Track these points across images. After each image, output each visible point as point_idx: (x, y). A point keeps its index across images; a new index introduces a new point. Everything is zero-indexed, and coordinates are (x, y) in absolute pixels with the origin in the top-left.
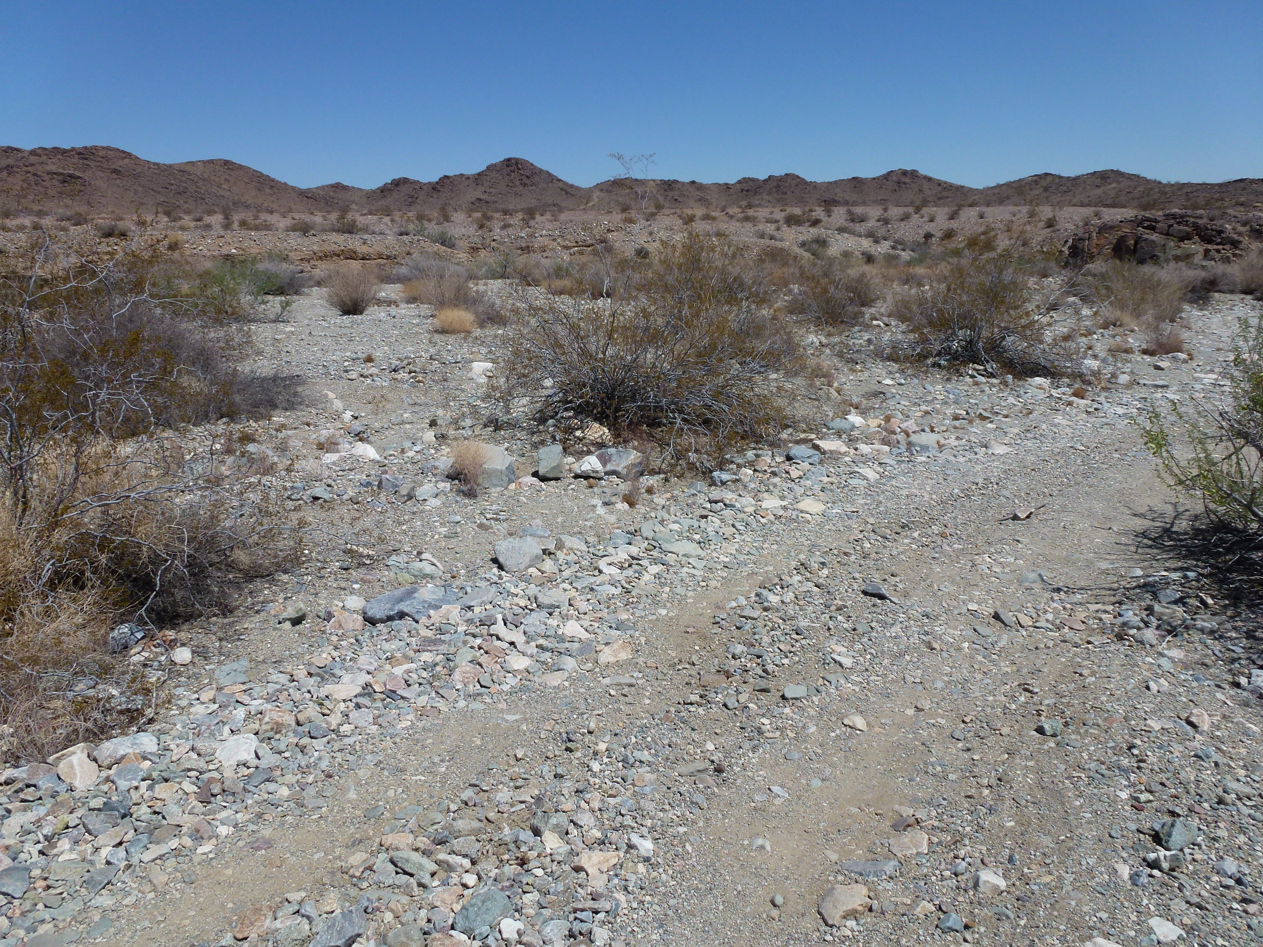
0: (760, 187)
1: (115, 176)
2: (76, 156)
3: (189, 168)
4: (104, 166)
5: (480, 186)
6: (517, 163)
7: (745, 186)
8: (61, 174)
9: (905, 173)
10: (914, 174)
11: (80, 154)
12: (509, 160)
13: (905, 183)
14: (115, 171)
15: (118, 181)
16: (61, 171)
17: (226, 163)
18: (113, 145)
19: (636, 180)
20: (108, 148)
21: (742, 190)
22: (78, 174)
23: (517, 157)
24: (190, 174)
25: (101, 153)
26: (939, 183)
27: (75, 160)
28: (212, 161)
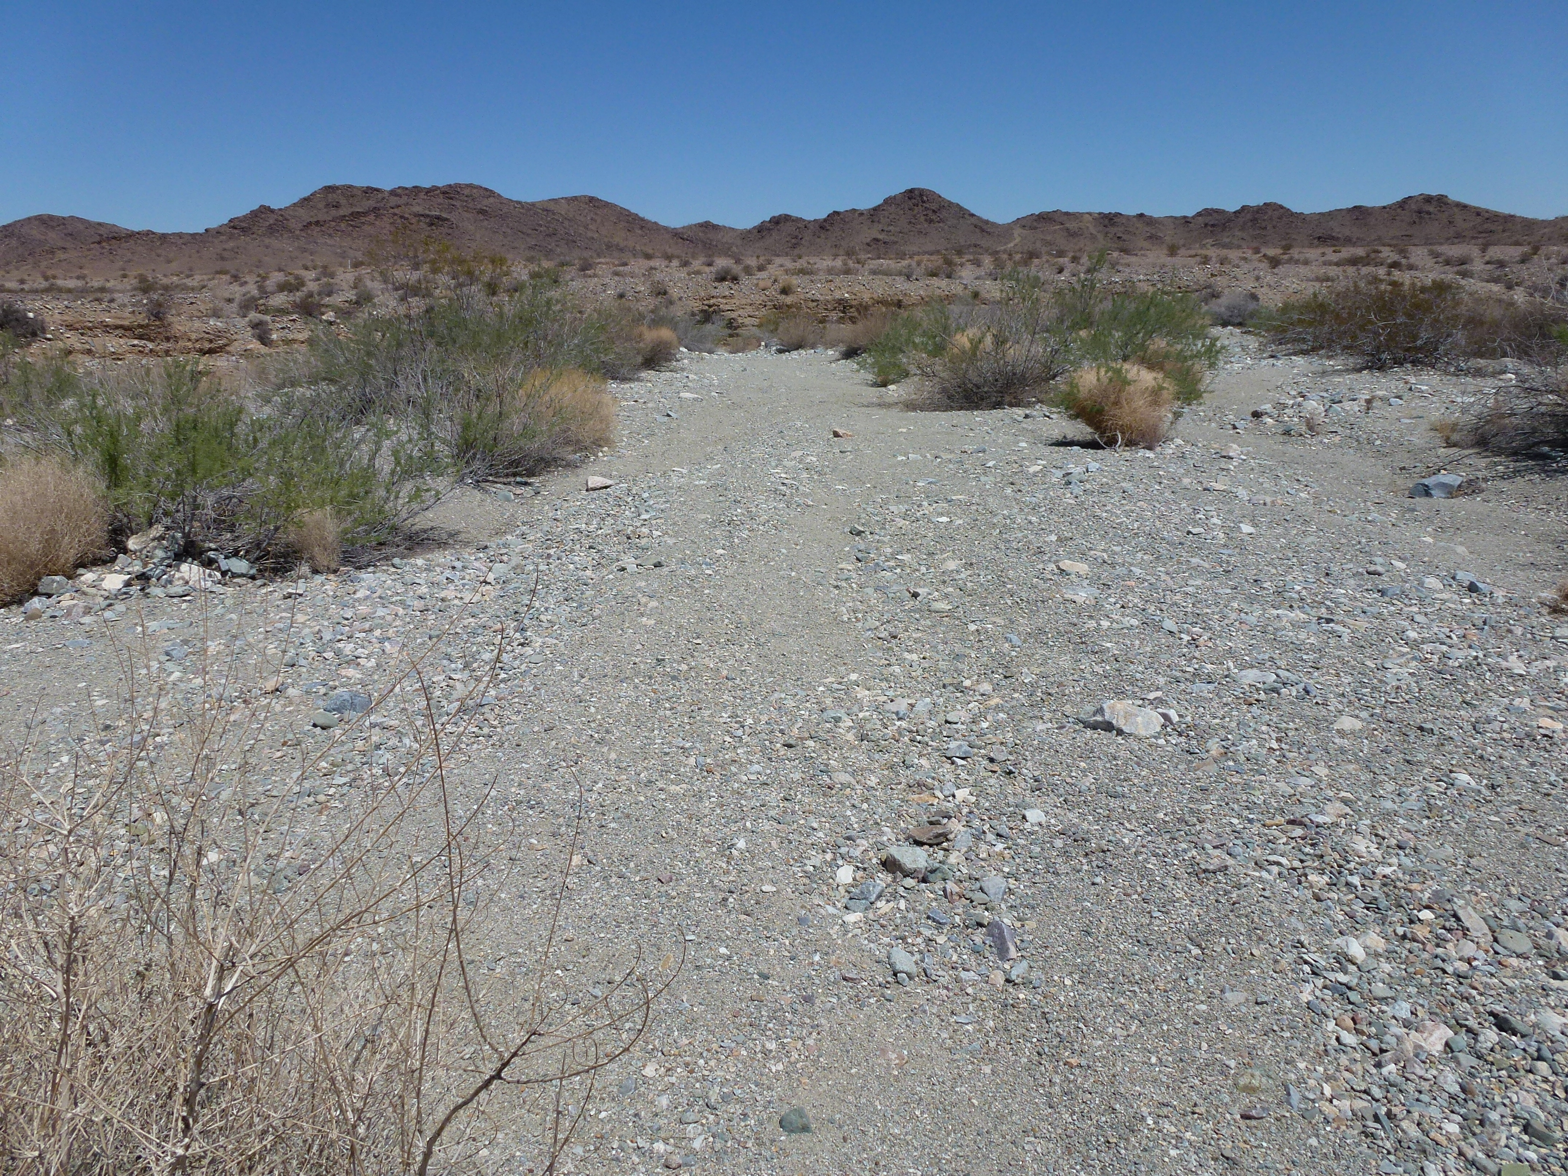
0: (1229, 221)
1: (481, 217)
2: (441, 196)
3: (552, 206)
4: (471, 205)
5: (876, 224)
6: (921, 195)
7: (1210, 220)
8: (428, 216)
9: (1428, 199)
10: (1441, 201)
11: (444, 193)
12: (911, 191)
13: (1429, 213)
14: (482, 212)
15: (486, 223)
16: (427, 212)
17: (592, 199)
18: (476, 183)
19: (1067, 214)
20: (470, 186)
21: (1206, 225)
22: (444, 215)
23: (922, 186)
24: (554, 214)
25: (467, 192)
26: (1478, 212)
27: (440, 200)
28: (575, 199)
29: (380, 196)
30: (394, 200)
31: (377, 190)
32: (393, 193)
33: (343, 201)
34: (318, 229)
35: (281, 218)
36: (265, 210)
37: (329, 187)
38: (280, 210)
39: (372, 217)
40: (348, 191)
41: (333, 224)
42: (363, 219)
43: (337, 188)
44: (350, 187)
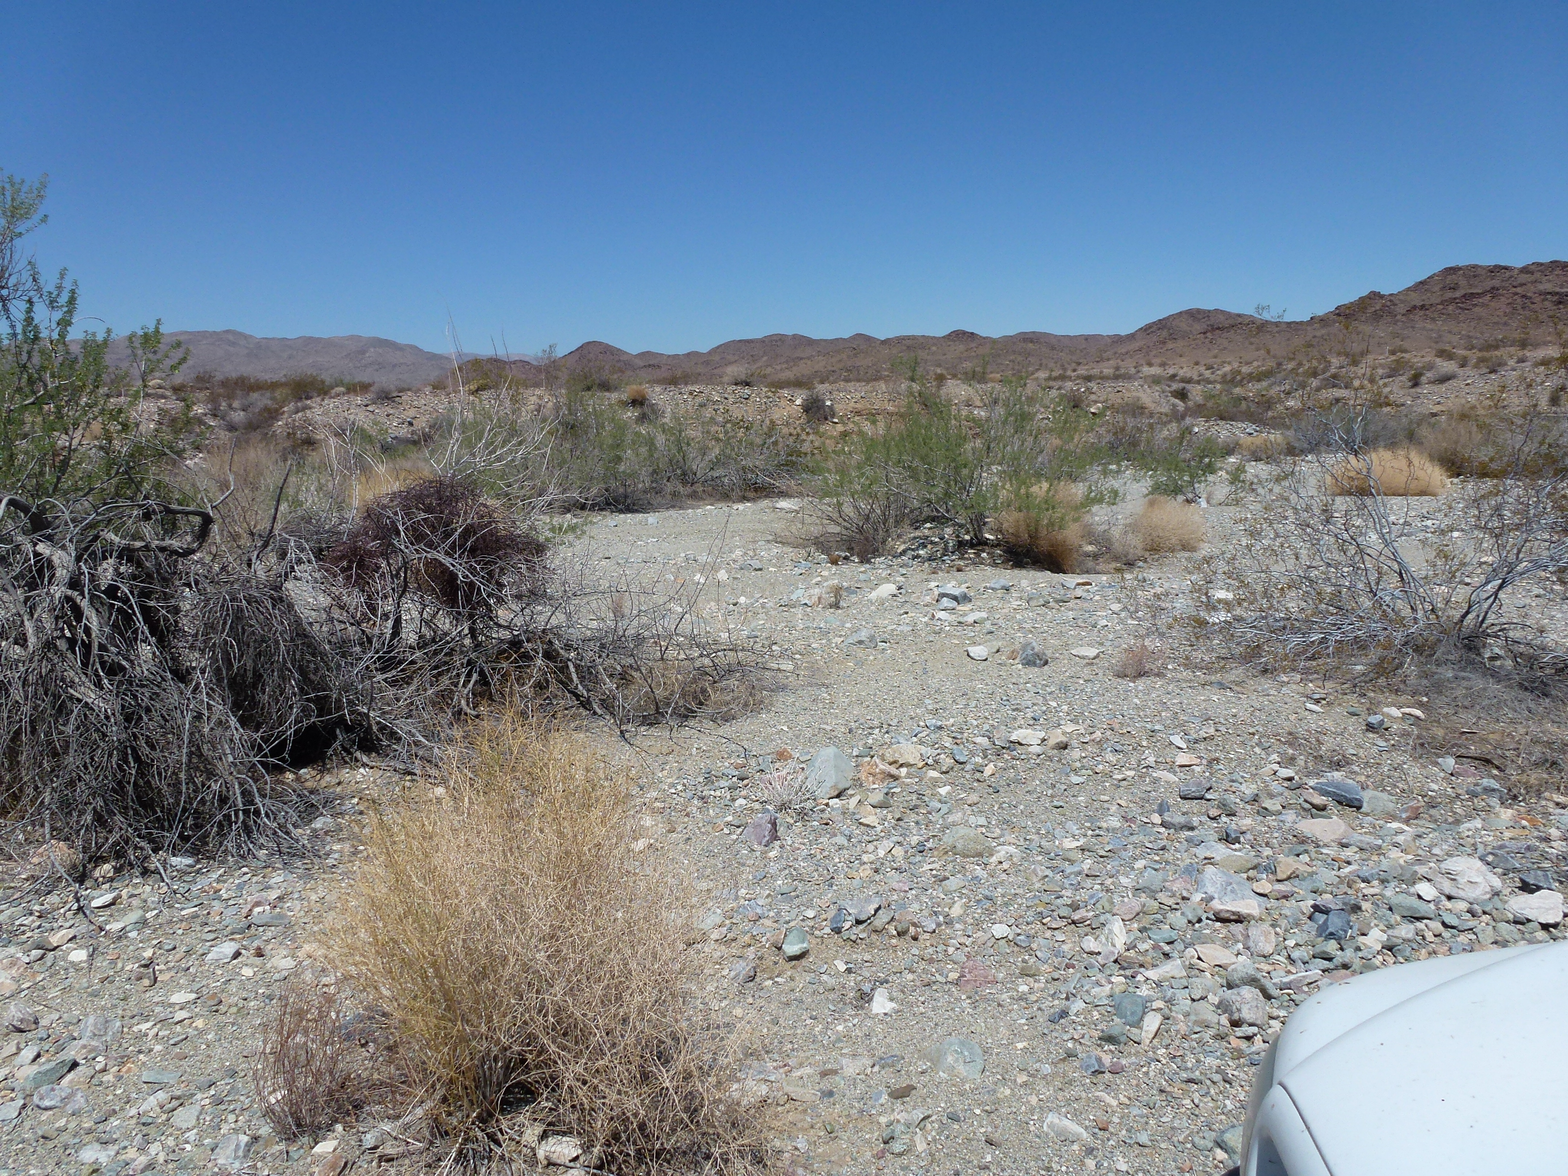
29: (1508, 274)
30: (1524, 278)
31: (1506, 268)
32: (1525, 270)
33: (1463, 282)
34: (1422, 313)
35: (1389, 303)
36: (1375, 296)
37: (1451, 268)
38: (1391, 295)
39: (1488, 297)
40: (1472, 272)
41: (1441, 307)
42: (1475, 301)
43: (1460, 269)
44: (1475, 267)
